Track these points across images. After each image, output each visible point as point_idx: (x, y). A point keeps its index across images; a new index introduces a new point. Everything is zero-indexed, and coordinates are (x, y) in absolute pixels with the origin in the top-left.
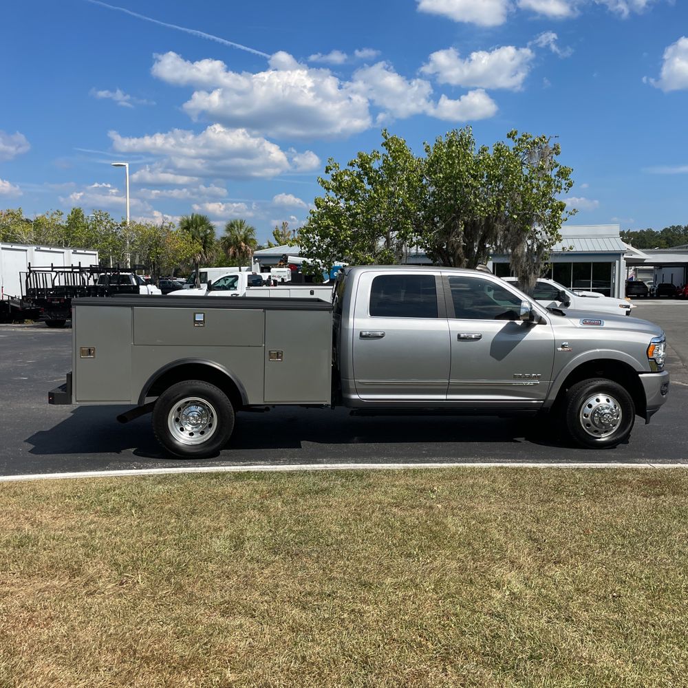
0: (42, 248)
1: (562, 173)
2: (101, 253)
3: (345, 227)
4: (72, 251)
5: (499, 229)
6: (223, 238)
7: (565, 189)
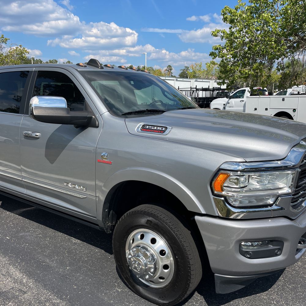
0: (198, 80)
4: (214, 81)
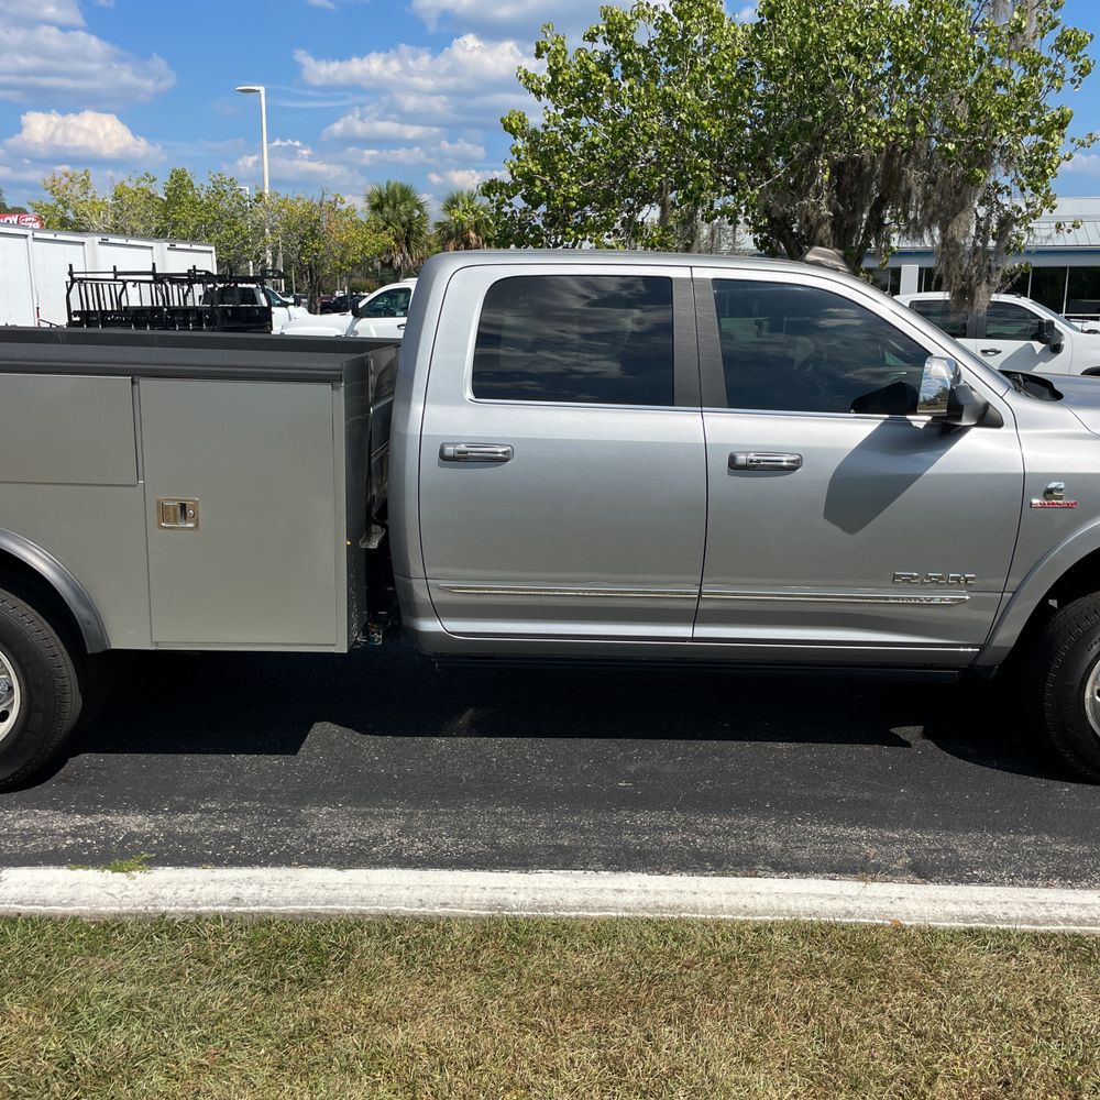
0: (111, 240)
1: (1068, 41)
2: (221, 247)
3: (565, 175)
4: (168, 245)
5: (913, 176)
6: (438, 224)
7: (1073, 81)
